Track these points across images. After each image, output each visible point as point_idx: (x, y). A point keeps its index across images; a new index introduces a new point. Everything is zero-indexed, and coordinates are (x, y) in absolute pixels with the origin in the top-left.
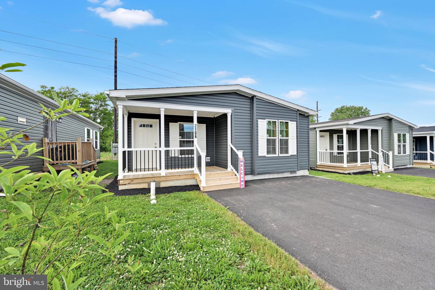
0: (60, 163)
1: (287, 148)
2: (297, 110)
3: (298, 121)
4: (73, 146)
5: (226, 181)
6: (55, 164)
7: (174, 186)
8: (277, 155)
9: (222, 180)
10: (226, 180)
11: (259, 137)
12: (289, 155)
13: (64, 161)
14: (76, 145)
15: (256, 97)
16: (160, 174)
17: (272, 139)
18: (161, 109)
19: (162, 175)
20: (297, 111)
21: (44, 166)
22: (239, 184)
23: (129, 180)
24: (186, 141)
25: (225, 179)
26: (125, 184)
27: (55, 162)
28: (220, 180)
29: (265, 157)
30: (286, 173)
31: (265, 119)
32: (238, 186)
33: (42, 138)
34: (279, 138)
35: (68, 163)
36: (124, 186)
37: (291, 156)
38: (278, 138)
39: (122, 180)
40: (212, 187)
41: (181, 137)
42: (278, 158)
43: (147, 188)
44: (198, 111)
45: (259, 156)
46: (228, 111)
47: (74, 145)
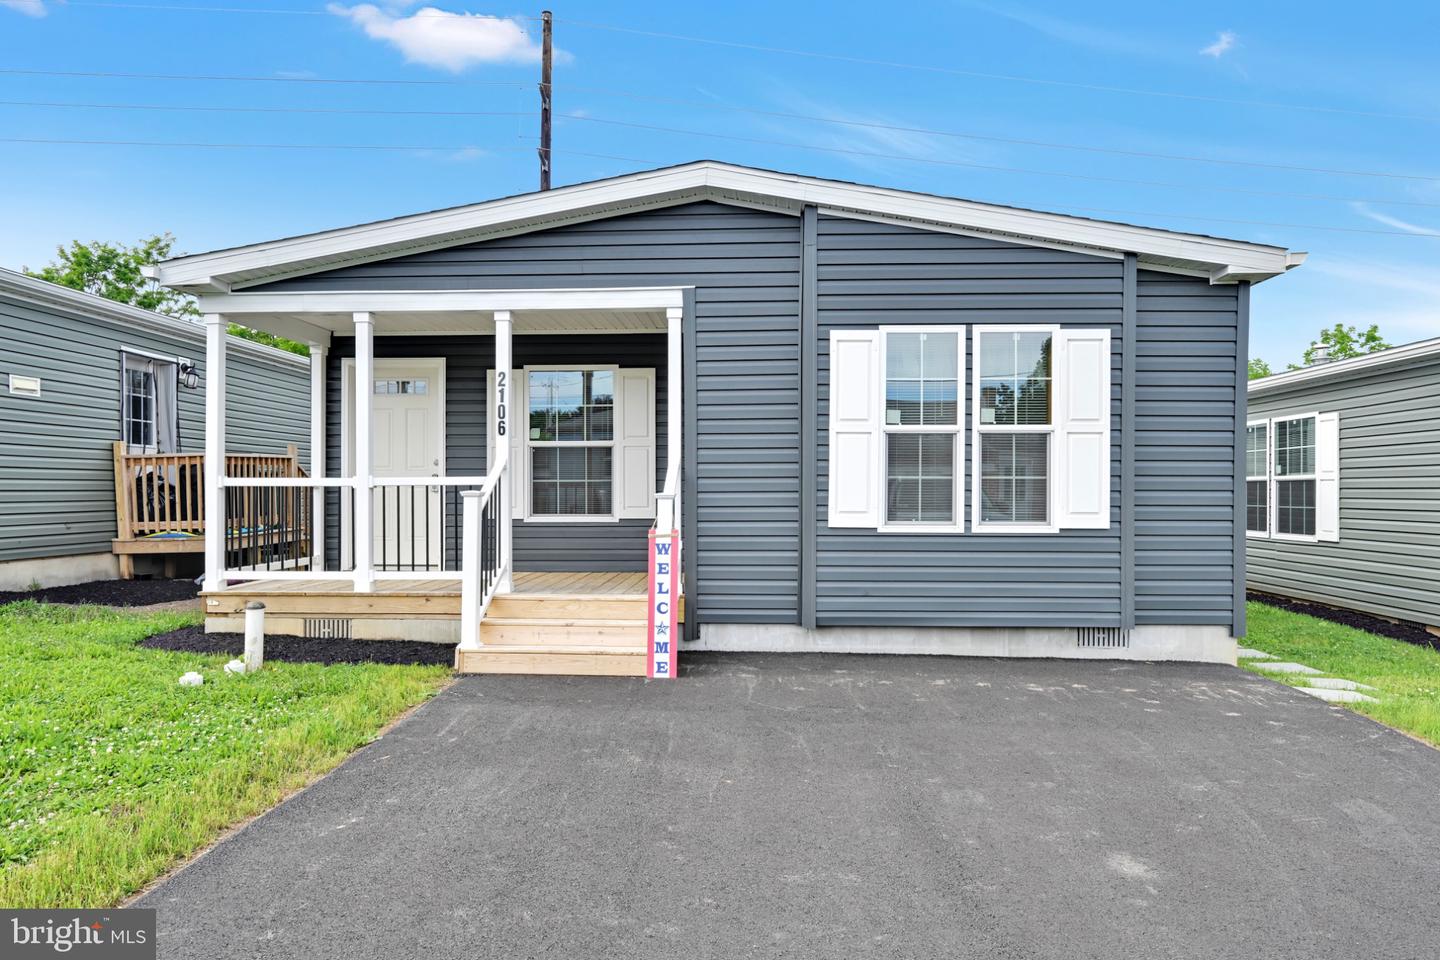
0: (161, 531)
1: (1042, 488)
2: (1121, 257)
3: (1130, 317)
4: (193, 467)
5: (601, 638)
6: (147, 531)
7: (403, 642)
8: (960, 528)
9: (579, 633)
10: (600, 633)
11: (834, 425)
12: (1052, 528)
13: (168, 524)
14: (202, 465)
15: (821, 211)
16: (351, 584)
17: (926, 435)
18: (355, 315)
19: (358, 589)
20: (1122, 263)
21: (117, 537)
22: (644, 660)
23: (238, 600)
24: (562, 449)
25: (597, 630)
26: (226, 614)
27: (147, 526)
28: (568, 633)
29: (871, 532)
30: (1045, 637)
31: (875, 326)
32: (639, 670)
33: (110, 442)
34: (976, 427)
35: (183, 530)
36: (223, 619)
37: (1065, 533)
38: (969, 430)
39: (213, 595)
40: (502, 656)
41: (537, 432)
42: (968, 541)
43: (301, 635)
44: (512, 312)
45: (831, 524)
46: (668, 301)
47: (199, 467)
